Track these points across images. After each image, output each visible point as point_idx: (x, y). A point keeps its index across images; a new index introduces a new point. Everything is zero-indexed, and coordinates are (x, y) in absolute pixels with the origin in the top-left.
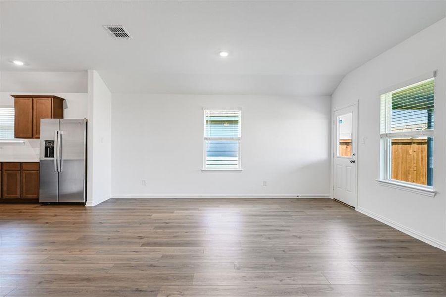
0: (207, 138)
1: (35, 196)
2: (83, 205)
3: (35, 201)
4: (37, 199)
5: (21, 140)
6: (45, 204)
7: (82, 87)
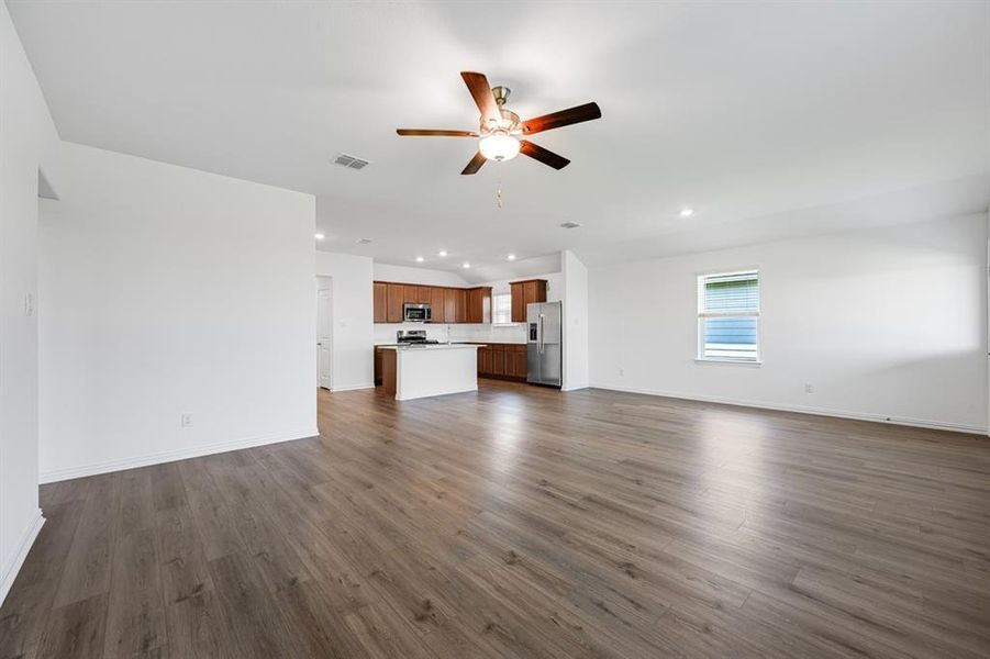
0: (703, 315)
1: (524, 376)
2: (559, 388)
3: (523, 381)
4: (525, 379)
5: (516, 324)
6: (531, 384)
7: (558, 268)
